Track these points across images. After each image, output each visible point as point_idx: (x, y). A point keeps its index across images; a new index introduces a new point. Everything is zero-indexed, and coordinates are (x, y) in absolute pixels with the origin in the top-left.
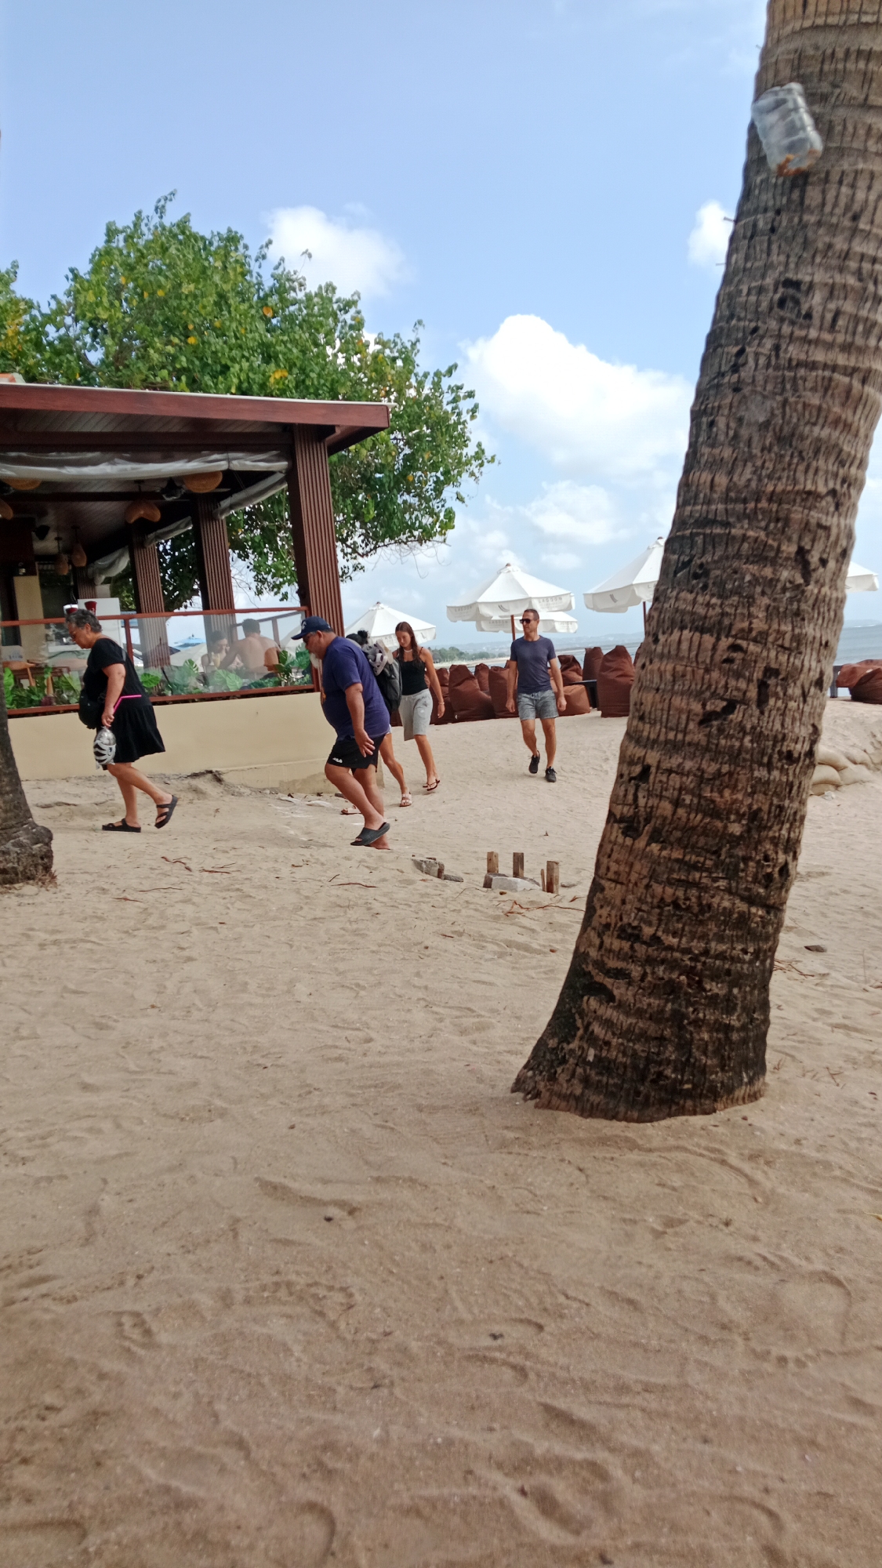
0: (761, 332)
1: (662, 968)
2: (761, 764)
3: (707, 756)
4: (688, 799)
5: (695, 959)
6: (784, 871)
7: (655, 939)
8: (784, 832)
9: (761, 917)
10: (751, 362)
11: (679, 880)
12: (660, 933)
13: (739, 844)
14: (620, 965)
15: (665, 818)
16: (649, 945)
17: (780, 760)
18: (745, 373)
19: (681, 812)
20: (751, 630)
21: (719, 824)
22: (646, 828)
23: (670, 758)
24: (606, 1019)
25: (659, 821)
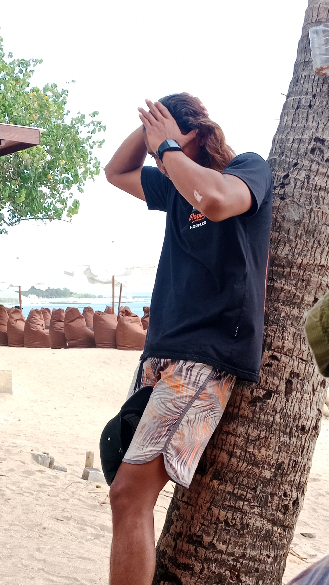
0: (299, 166)
1: (214, 565)
2: (285, 433)
3: (252, 426)
4: (238, 452)
5: (236, 560)
6: (296, 503)
7: (212, 545)
8: (297, 478)
9: (280, 534)
10: (292, 184)
11: (229, 506)
12: (215, 542)
13: (268, 484)
14: (187, 561)
15: (223, 464)
16: (207, 549)
17: (297, 431)
18: (289, 189)
19: (234, 460)
20: (283, 347)
21: (257, 470)
22: (211, 469)
23: (229, 424)
25: (219, 465)
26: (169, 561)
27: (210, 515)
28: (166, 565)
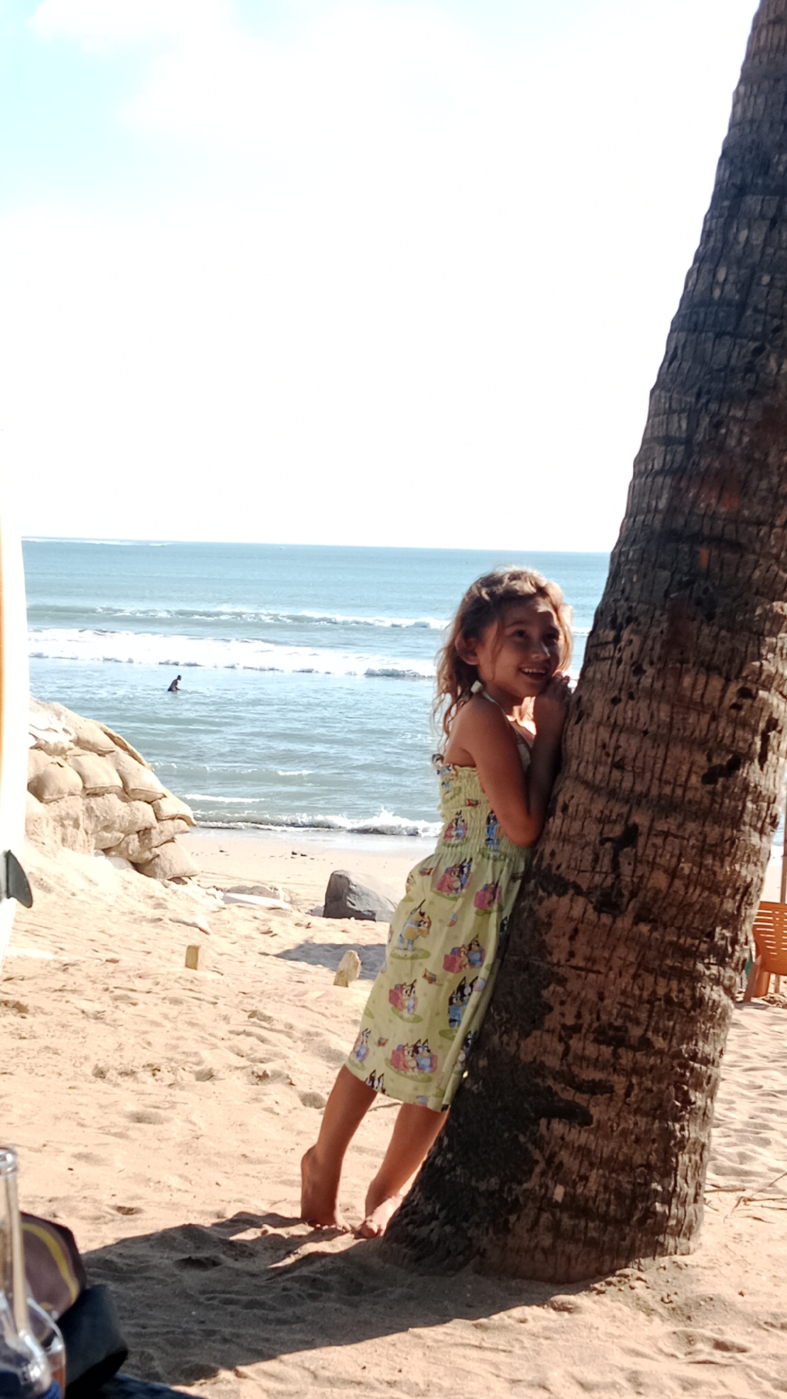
1: (650, 1077)
3: (710, 818)
4: (686, 867)
5: (684, 1064)
7: (645, 1044)
11: (672, 968)
12: (650, 1034)
13: (729, 923)
14: (598, 1076)
15: (658, 892)
16: (635, 1049)
19: (678, 883)
20: (761, 673)
21: (716, 900)
22: (632, 904)
23: (667, 817)
24: (579, 1147)
25: (650, 894)
26: (555, 1079)
27: (639, 988)
28: (550, 1087)
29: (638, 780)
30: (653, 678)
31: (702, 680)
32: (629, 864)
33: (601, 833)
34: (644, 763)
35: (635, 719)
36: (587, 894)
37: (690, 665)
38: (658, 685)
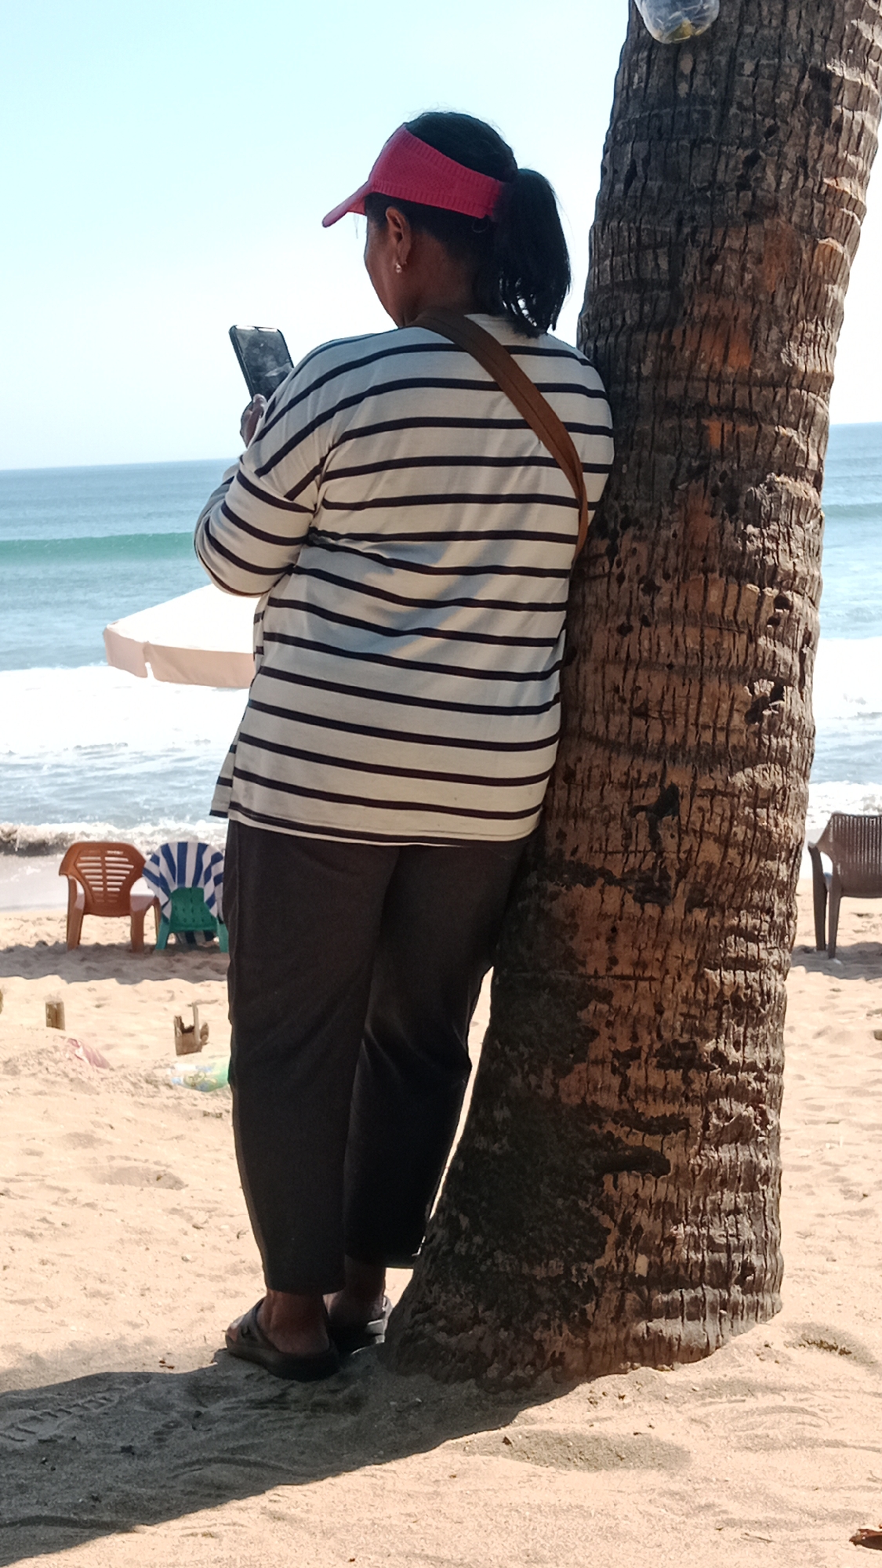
0: (780, 135)
1: (727, 1101)
4: (739, 831)
5: (759, 1077)
7: (718, 1060)
10: (771, 178)
11: (737, 959)
12: (721, 1047)
14: (668, 1109)
15: (710, 866)
16: (708, 1068)
18: (763, 191)
19: (732, 853)
20: (794, 574)
21: (772, 867)
22: (681, 885)
23: (711, 771)
24: (659, 1202)
25: (701, 871)
26: (616, 1123)
27: (702, 989)
28: (609, 1132)
29: (669, 729)
30: (672, 595)
31: (733, 590)
32: (672, 836)
33: (630, 802)
34: (674, 705)
35: (655, 649)
36: (621, 882)
37: (717, 575)
38: (679, 605)
